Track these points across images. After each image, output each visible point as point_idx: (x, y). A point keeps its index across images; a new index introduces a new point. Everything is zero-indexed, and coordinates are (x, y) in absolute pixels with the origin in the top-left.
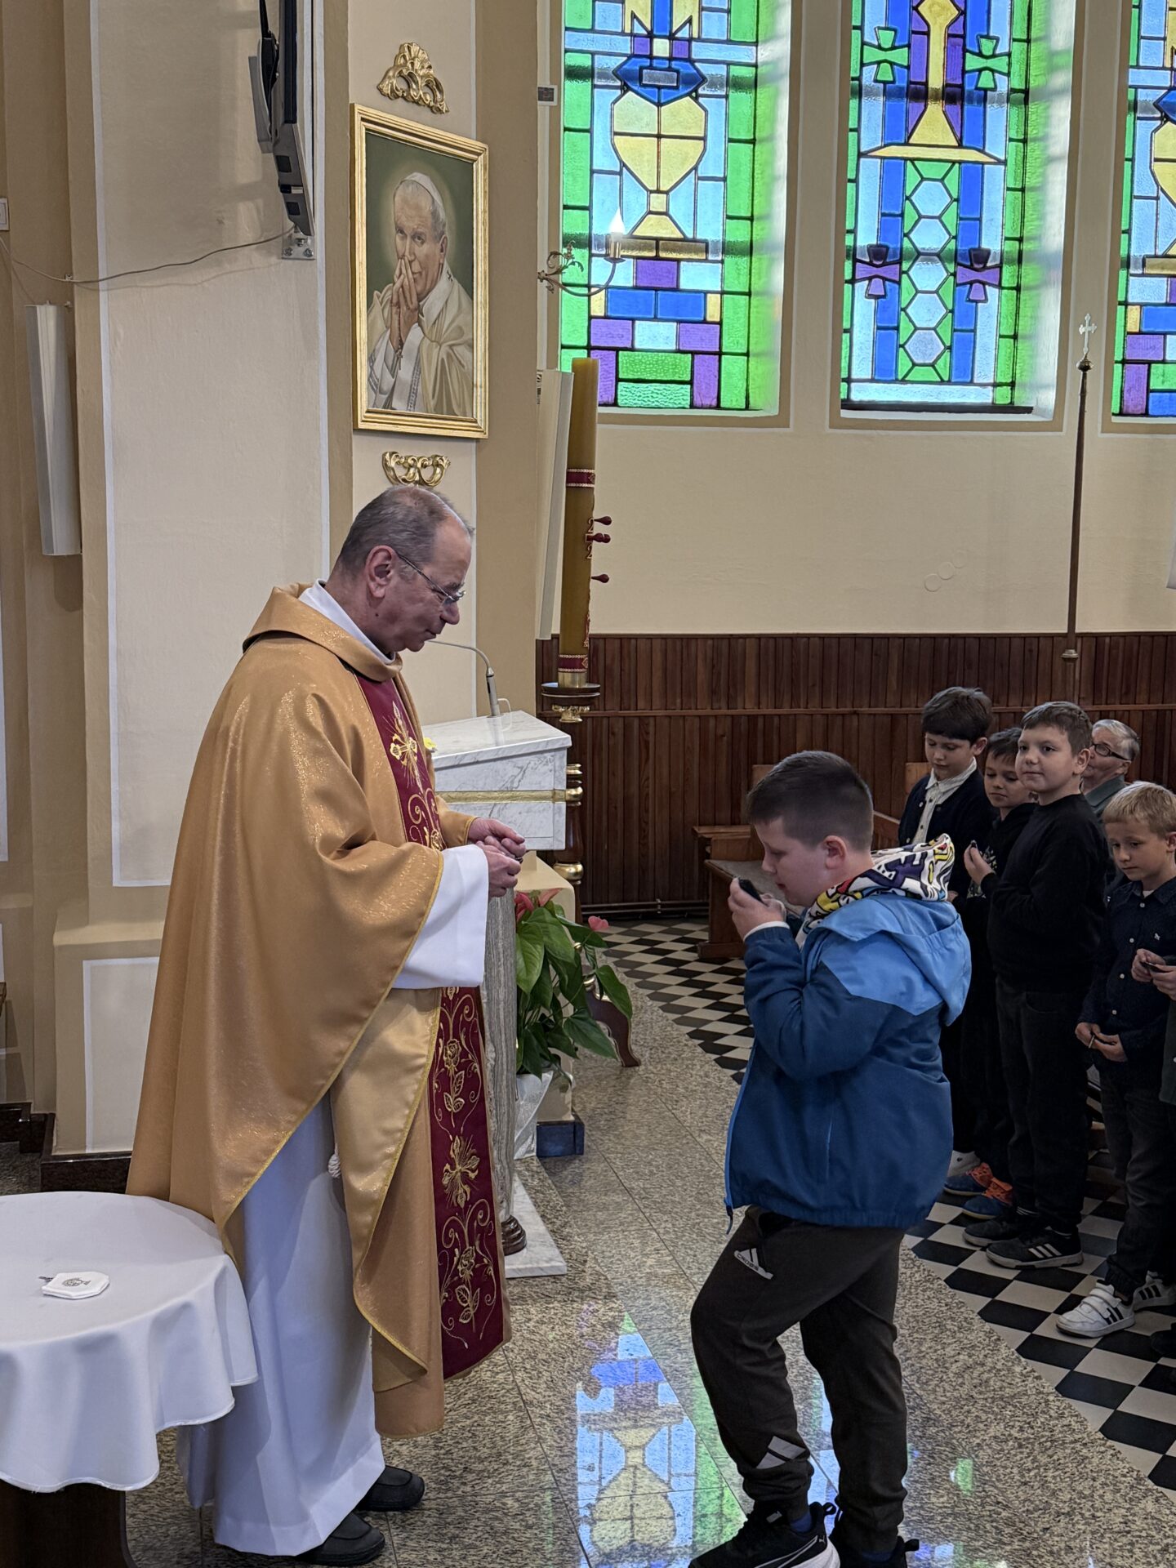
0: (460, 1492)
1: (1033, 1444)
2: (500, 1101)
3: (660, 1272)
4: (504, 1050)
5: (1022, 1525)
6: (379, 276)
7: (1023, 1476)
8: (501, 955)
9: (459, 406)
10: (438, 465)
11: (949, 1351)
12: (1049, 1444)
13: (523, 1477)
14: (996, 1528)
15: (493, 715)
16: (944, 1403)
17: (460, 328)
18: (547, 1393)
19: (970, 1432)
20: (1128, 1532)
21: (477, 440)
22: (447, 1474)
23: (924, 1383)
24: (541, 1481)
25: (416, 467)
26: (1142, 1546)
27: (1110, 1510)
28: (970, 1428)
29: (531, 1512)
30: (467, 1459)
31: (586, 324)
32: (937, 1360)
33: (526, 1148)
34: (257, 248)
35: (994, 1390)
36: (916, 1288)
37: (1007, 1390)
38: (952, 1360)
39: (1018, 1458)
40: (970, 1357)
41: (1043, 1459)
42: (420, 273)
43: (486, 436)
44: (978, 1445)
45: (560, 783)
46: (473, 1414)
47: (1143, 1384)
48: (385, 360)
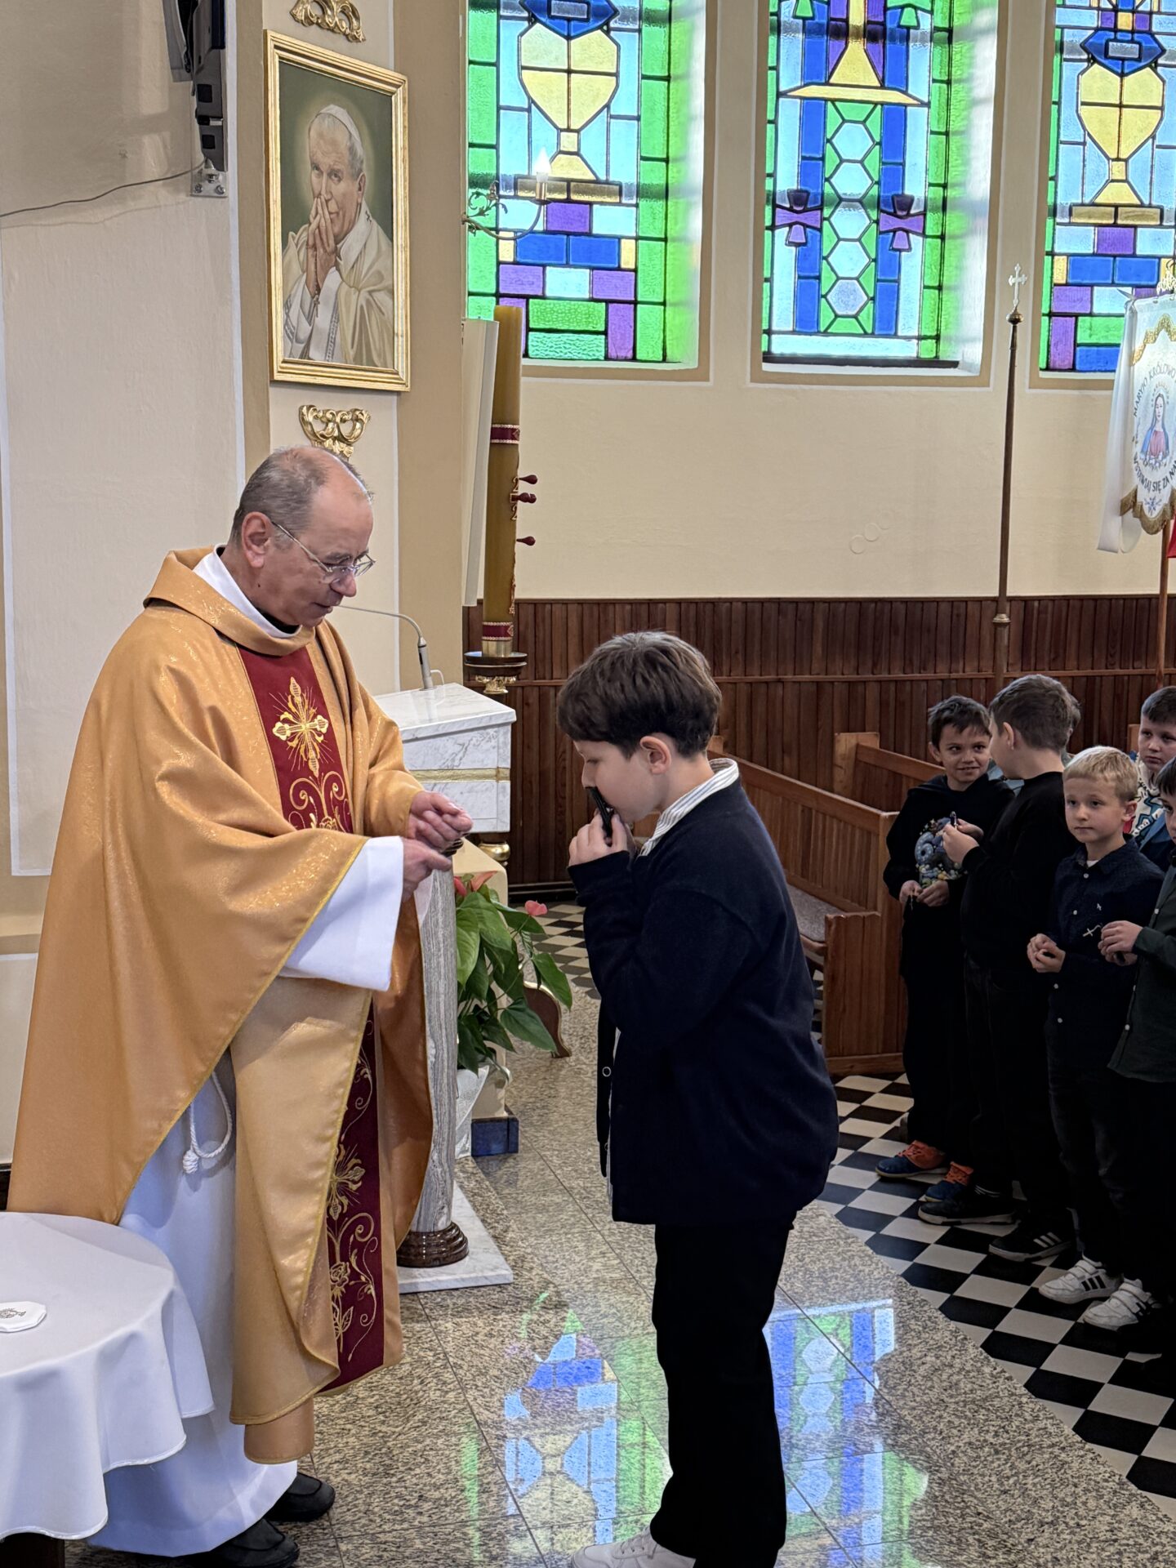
0: (416, 1523)
1: (1009, 1449)
2: (441, 1101)
3: (608, 1276)
4: (445, 1045)
5: (1005, 1537)
6: (294, 217)
7: (1002, 1484)
8: (442, 945)
9: (379, 356)
10: (357, 420)
11: (916, 1353)
12: (1026, 1449)
14: (979, 1541)
15: (426, 688)
16: (914, 1409)
17: (379, 273)
19: (943, 1438)
20: (1115, 1541)
21: (398, 393)
22: (402, 1503)
23: (893, 1388)
24: (502, 1507)
25: (335, 422)
26: (1131, 1555)
27: (1094, 1518)
28: (944, 1435)
29: (495, 1542)
30: (421, 1486)
31: (495, 270)
32: (903, 1362)
33: (463, 1146)
34: (164, 185)
35: (965, 1393)
36: (876, 1286)
37: (979, 1393)
38: (919, 1362)
40: (937, 1358)
41: (1022, 1466)
42: (338, 213)
43: (408, 389)
44: (953, 1452)
45: (505, 760)
46: (424, 1437)
47: (1113, 1381)
48: (301, 306)
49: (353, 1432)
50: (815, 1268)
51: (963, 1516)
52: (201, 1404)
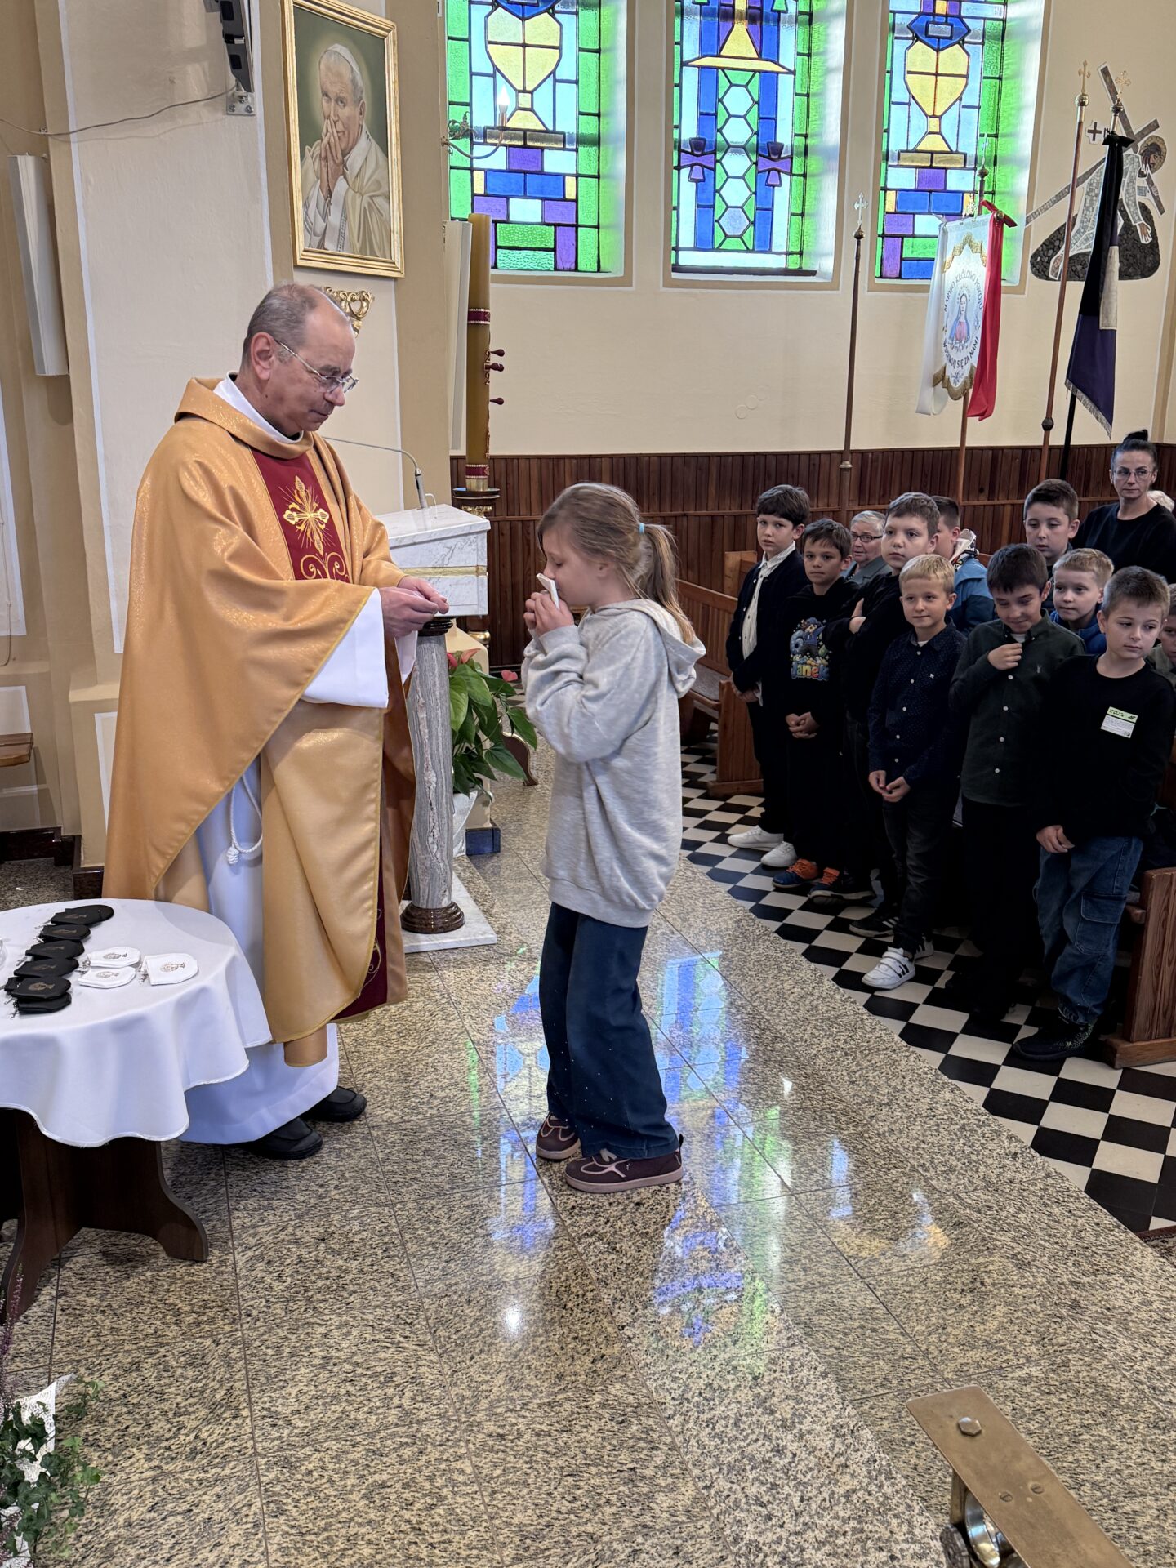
0: (428, 1115)
2: (441, 815)
4: (443, 775)
5: (854, 1115)
6: (309, 133)
9: (380, 249)
10: (364, 300)
11: (787, 985)
12: (867, 1052)
13: (477, 1101)
15: (422, 507)
17: (378, 182)
20: (934, 1116)
21: (395, 279)
22: (417, 1100)
25: (347, 301)
27: (918, 1100)
29: (486, 1128)
30: (432, 1088)
31: (470, 200)
33: (460, 848)
34: (204, 104)
35: (822, 1013)
37: (832, 1013)
38: (789, 992)
39: (846, 1063)
40: (802, 989)
42: (344, 132)
43: (403, 276)
45: (482, 560)
46: (434, 1053)
47: (926, 1002)
48: (317, 206)
50: (714, 928)
52: (263, 1036)
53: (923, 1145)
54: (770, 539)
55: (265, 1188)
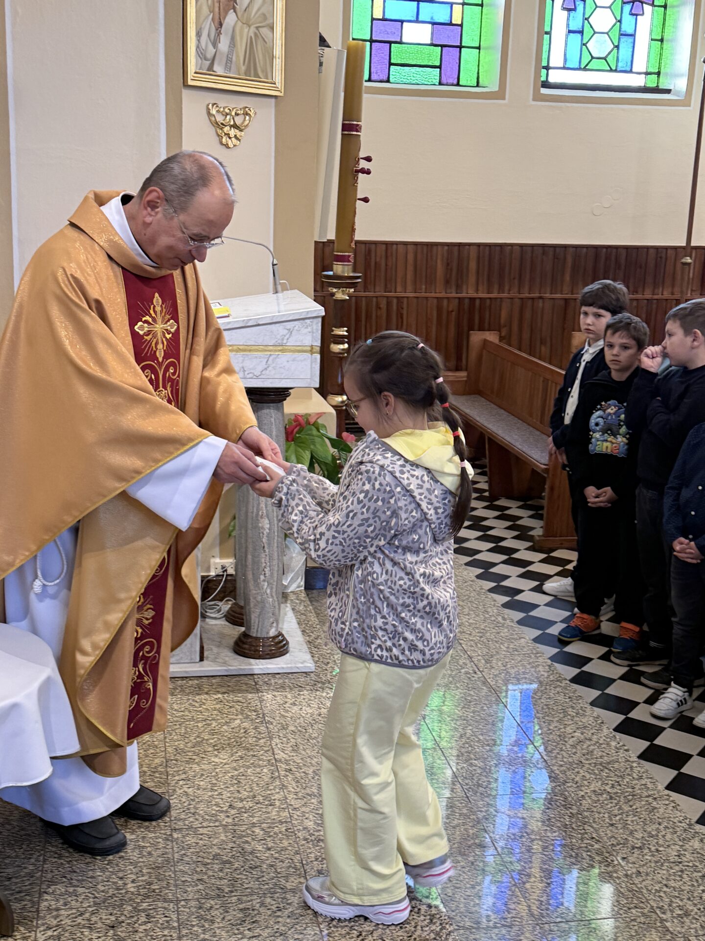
0: (224, 823)
1: (619, 797)
4: (275, 522)
5: (607, 855)
7: (611, 819)
9: (263, 71)
10: (247, 114)
11: (569, 730)
12: (631, 797)
13: (269, 813)
14: (590, 856)
15: (277, 292)
16: (561, 766)
17: (264, 15)
18: (292, 754)
19: (577, 787)
20: (680, 863)
21: (276, 97)
22: (217, 809)
23: (550, 752)
24: (281, 817)
25: (231, 115)
26: (689, 873)
27: (669, 846)
28: (578, 784)
29: (272, 838)
30: (232, 799)
31: (370, 24)
32: (560, 736)
33: (295, 583)
35: (596, 758)
36: (550, 685)
37: (606, 758)
38: (570, 736)
39: (609, 806)
40: (582, 734)
41: (626, 808)
43: (282, 94)
45: (316, 341)
46: (240, 767)
47: (699, 754)
48: (209, 35)
49: (196, 761)
50: (512, 671)
51: (582, 839)
53: (665, 889)
54: (590, 328)
55: (74, 876)
